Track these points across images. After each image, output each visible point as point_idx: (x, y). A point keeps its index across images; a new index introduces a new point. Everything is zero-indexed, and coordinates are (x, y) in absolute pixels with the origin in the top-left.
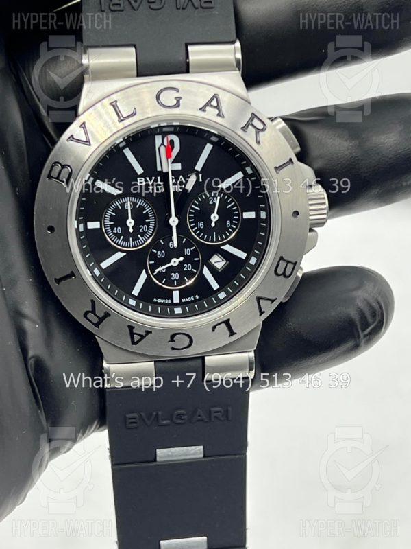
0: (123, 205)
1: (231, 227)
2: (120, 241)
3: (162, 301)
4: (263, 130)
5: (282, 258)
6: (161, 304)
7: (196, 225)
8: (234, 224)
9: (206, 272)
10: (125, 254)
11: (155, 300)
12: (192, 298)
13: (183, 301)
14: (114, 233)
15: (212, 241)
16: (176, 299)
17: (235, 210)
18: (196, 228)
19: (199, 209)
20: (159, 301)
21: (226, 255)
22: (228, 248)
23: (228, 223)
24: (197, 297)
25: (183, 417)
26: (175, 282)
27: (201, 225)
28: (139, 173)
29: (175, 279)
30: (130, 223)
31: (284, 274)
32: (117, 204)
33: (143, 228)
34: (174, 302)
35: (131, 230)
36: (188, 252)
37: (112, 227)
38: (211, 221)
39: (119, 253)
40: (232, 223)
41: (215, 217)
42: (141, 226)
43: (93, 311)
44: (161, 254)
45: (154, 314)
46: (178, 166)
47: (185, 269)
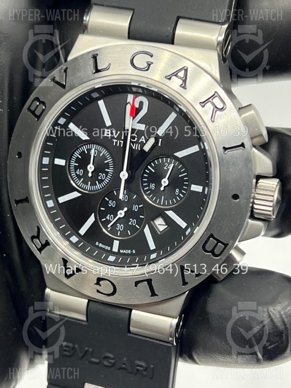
0: (89, 150)
1: (179, 196)
2: (80, 182)
3: (103, 246)
4: (222, 109)
5: (212, 236)
6: (101, 248)
7: (148, 186)
8: (183, 194)
9: (147, 230)
10: (80, 195)
11: (97, 243)
12: (129, 251)
13: (121, 251)
14: (76, 174)
15: (159, 204)
16: (115, 248)
17: (186, 181)
18: (148, 188)
19: (153, 171)
20: (101, 245)
21: (168, 221)
22: (171, 214)
23: (177, 191)
24: (134, 252)
25: (110, 361)
26: (119, 232)
27: (152, 186)
28: (107, 126)
29: (119, 230)
30: (91, 168)
31: (212, 252)
32: (85, 148)
33: (102, 176)
34: (113, 250)
35: (90, 175)
36: (135, 208)
37: (76, 168)
38: (161, 185)
39: (76, 192)
40: (180, 192)
41: (165, 182)
42: (101, 174)
43: (38, 237)
44: (112, 204)
45: (89, 255)
46: (142, 127)
47: (130, 223)
